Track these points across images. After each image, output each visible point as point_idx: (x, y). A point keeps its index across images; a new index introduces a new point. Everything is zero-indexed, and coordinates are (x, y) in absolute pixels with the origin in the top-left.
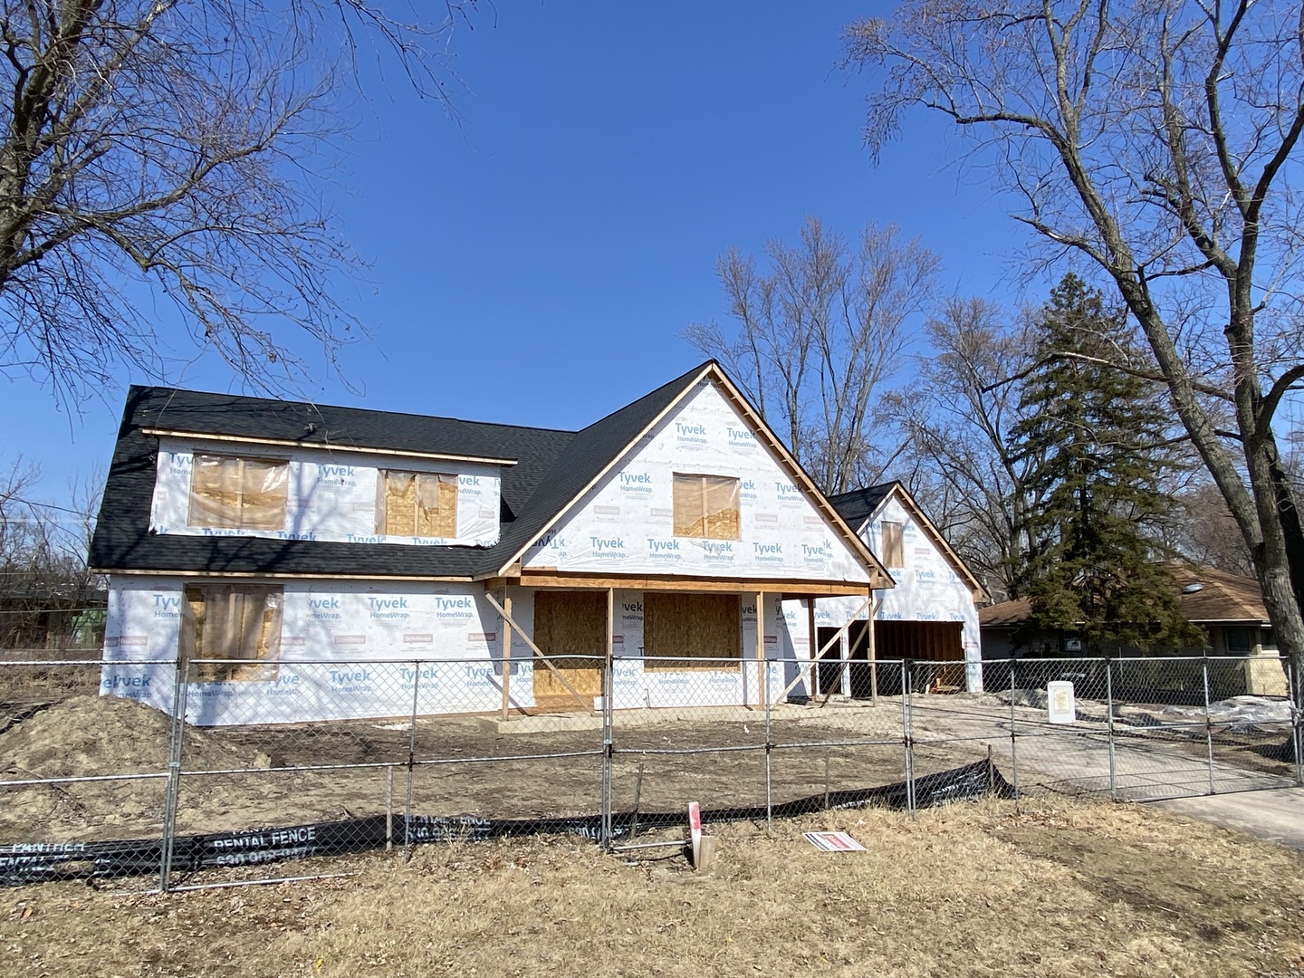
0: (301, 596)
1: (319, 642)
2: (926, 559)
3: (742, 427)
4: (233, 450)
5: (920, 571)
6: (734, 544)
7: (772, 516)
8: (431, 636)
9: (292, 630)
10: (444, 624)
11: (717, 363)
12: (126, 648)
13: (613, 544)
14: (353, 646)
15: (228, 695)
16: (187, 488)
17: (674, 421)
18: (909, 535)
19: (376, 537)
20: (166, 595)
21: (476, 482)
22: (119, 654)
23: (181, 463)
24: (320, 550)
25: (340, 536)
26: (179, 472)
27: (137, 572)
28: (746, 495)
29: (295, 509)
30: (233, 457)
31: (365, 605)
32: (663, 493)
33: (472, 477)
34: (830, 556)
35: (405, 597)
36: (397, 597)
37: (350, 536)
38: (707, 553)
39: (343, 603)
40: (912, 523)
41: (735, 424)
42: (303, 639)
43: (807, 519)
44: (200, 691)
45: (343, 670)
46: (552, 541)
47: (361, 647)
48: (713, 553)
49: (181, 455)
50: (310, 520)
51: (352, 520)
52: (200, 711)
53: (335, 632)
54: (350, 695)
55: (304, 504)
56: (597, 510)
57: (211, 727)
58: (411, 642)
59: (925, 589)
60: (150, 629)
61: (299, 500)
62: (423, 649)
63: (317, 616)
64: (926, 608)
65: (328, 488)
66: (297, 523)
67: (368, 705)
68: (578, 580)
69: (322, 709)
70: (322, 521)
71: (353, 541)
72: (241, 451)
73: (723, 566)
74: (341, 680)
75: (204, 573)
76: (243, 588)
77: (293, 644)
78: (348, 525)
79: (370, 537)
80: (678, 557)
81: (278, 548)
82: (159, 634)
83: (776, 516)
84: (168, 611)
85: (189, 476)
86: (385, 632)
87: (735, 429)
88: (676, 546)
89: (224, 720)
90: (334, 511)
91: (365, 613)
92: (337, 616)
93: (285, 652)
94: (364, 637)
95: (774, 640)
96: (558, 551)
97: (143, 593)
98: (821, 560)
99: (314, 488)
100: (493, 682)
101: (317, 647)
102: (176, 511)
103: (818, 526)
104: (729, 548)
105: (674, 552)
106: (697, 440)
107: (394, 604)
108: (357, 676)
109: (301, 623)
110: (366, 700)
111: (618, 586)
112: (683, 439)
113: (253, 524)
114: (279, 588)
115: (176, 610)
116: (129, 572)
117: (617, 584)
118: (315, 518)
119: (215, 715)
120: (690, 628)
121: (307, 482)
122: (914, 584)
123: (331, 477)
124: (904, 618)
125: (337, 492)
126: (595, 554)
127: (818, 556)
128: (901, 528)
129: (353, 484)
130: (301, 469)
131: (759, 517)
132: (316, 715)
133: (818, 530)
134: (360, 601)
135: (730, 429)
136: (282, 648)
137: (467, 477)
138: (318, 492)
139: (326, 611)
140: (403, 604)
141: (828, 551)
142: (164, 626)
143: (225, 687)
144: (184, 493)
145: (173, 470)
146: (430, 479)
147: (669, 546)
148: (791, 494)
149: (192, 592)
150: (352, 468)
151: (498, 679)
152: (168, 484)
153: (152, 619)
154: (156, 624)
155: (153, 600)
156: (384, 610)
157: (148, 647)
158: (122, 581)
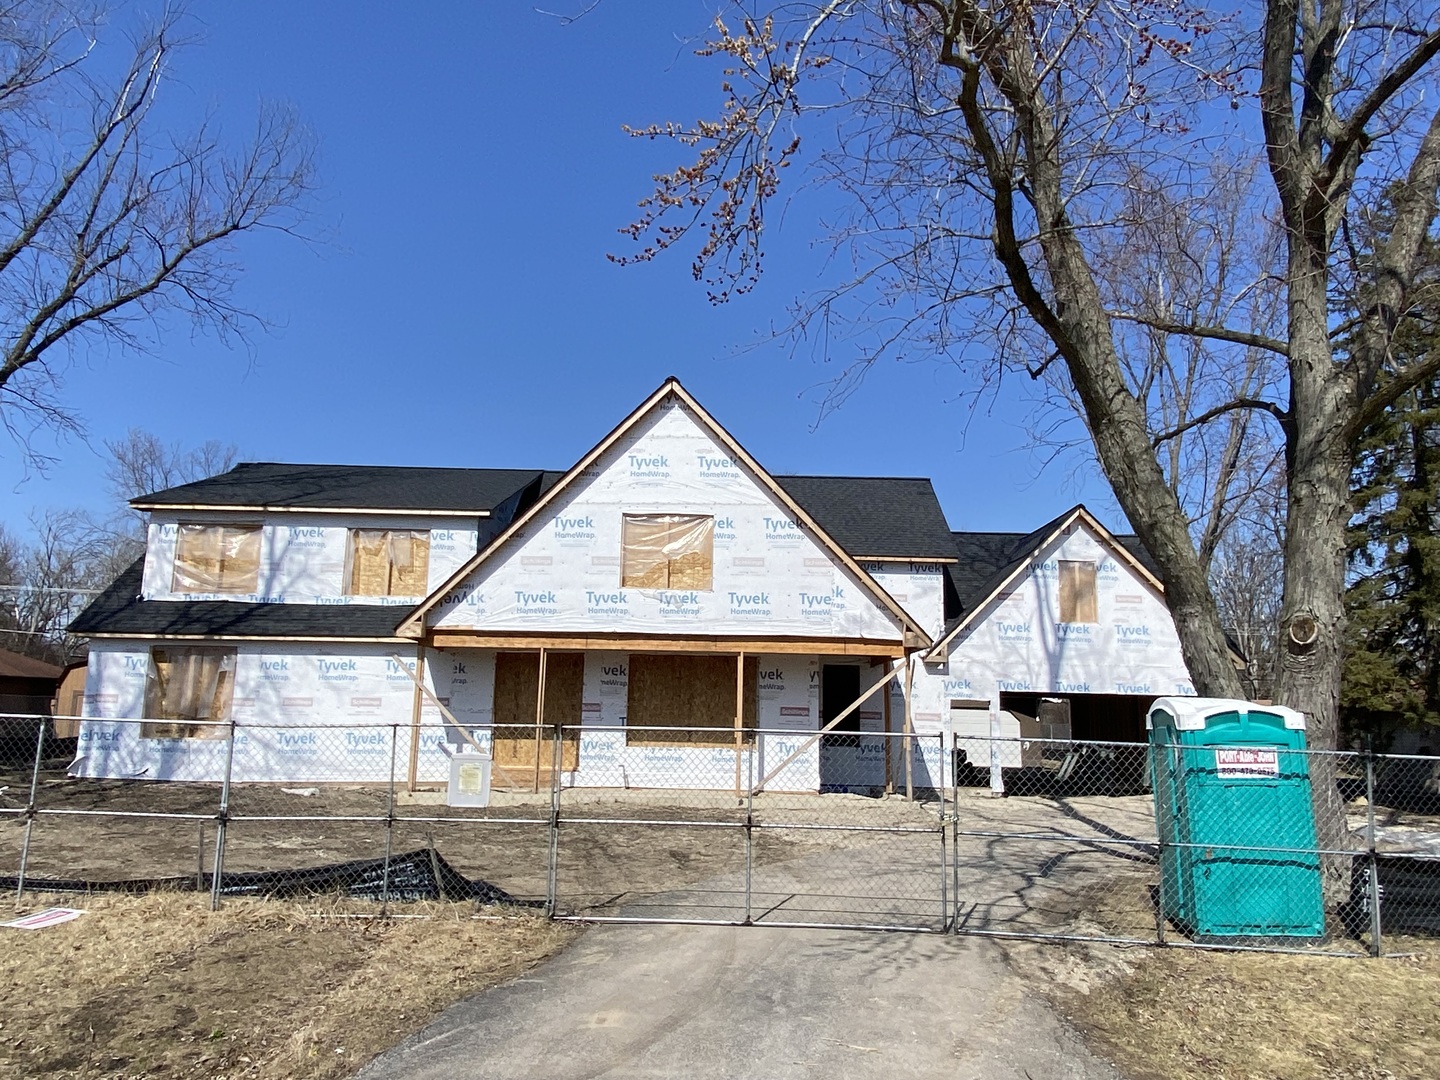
0: (254, 658)
1: (269, 703)
2: (1134, 609)
3: (720, 455)
4: (212, 518)
5: (1125, 626)
6: (700, 594)
7: (757, 559)
8: (380, 699)
9: (243, 691)
10: (393, 688)
11: (678, 382)
12: (101, 705)
13: (542, 598)
14: (300, 708)
15: (184, 751)
16: (171, 555)
17: (627, 454)
18: (1106, 578)
19: (343, 598)
20: (136, 657)
21: (450, 537)
22: (95, 711)
23: (167, 533)
24: (282, 612)
25: (309, 598)
26: (165, 542)
27: (106, 635)
28: (720, 536)
29: (267, 572)
30: (214, 525)
31: (313, 665)
32: (609, 539)
33: (445, 532)
34: (842, 606)
35: (355, 659)
36: (346, 659)
37: (317, 598)
38: (664, 606)
39: (294, 665)
40: (1112, 561)
41: (710, 451)
42: (253, 700)
43: (809, 563)
44: (159, 747)
45: (289, 733)
46: (469, 597)
47: (307, 710)
48: (672, 607)
49: (168, 526)
50: (281, 583)
51: (320, 581)
52: (159, 765)
53: (285, 693)
54: (297, 757)
55: (275, 567)
56: (525, 561)
57: (168, 782)
58: (358, 706)
59: (1133, 651)
60: (121, 688)
61: (272, 564)
62: (371, 713)
63: (267, 677)
64: (1133, 677)
65: (299, 550)
66: (269, 587)
67: (314, 768)
68: (502, 639)
69: (269, 770)
70: (292, 584)
71: (320, 603)
72: (221, 519)
73: (686, 622)
74: (288, 742)
75: (161, 636)
76: (201, 650)
77: (243, 705)
78: (317, 587)
79: (337, 598)
80: (625, 612)
81: (243, 610)
82: (128, 692)
83: (762, 559)
84: (136, 671)
85: (174, 545)
86: (330, 693)
87: (709, 457)
88: (623, 599)
89: (181, 776)
90: (304, 573)
91: (314, 675)
92: (286, 678)
93: (236, 712)
94: (311, 699)
95: (806, 712)
96: (476, 607)
97: (118, 655)
98: (828, 612)
99: (285, 550)
100: (445, 751)
101: (267, 707)
102: (162, 579)
103: (824, 570)
104: (694, 600)
105: (621, 606)
106: (656, 474)
107: (343, 666)
108: (303, 739)
109: (252, 684)
110: (313, 764)
111: (549, 647)
112: (638, 475)
113: (231, 589)
114: (232, 650)
115: (143, 670)
116: (98, 635)
117: (548, 643)
118: (285, 580)
119: (172, 771)
120: (692, 697)
121: (279, 546)
122: (1114, 645)
123: (302, 539)
124: (1095, 690)
125: (308, 553)
126: (519, 610)
127: (823, 606)
128: (1091, 569)
129: (322, 545)
130: (274, 533)
131: (738, 562)
132: (264, 775)
133: (824, 575)
134: (309, 663)
135: (701, 458)
136: (234, 708)
137: (440, 531)
138: (289, 555)
139: (276, 672)
140: (352, 666)
141: (838, 600)
142: (133, 685)
143: (182, 744)
144: (169, 562)
145: (161, 541)
146: (403, 536)
147: (613, 598)
148: (787, 530)
149: (158, 655)
150: (322, 529)
151: (452, 748)
152: (157, 554)
153: (123, 679)
154: (126, 683)
155: (124, 661)
156: (332, 673)
157: (118, 705)
158: (99, 643)
